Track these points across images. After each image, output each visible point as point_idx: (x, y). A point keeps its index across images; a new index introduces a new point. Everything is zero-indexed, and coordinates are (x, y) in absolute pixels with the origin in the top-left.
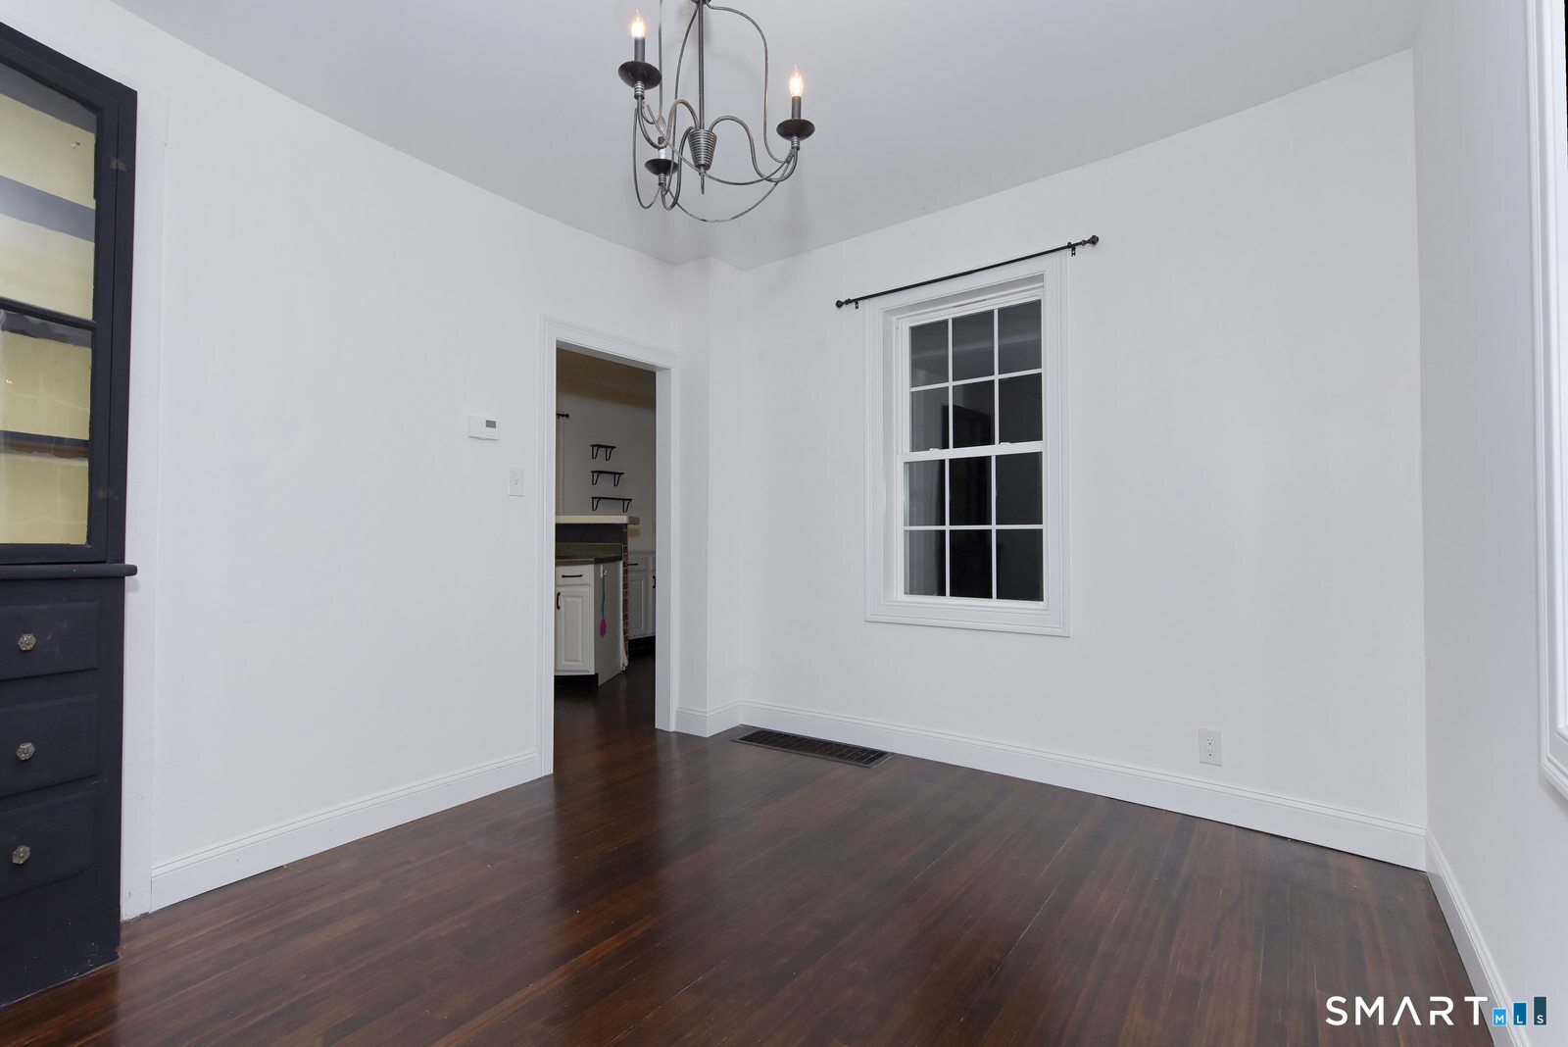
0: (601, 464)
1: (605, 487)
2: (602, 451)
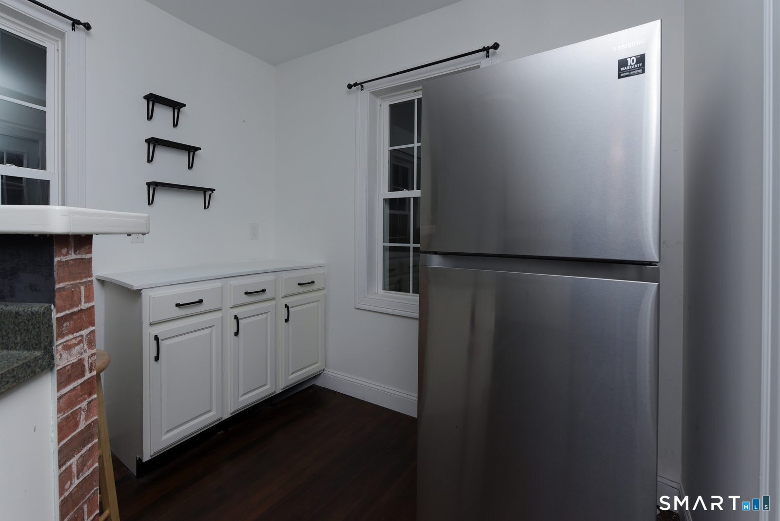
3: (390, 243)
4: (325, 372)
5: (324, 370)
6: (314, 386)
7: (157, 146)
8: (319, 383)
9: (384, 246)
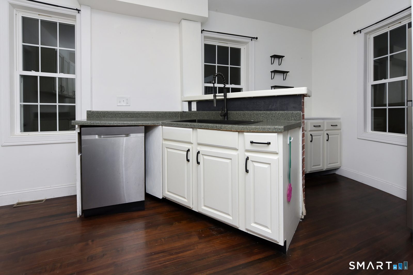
0: (276, 67)
1: (278, 79)
2: (277, 60)
3: (374, 107)
4: (341, 168)
5: (340, 167)
6: (335, 174)
7: (275, 73)
8: (338, 172)
9: (371, 109)
